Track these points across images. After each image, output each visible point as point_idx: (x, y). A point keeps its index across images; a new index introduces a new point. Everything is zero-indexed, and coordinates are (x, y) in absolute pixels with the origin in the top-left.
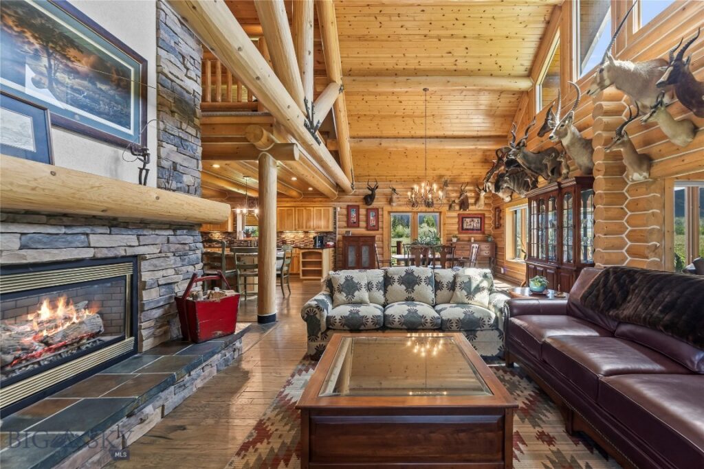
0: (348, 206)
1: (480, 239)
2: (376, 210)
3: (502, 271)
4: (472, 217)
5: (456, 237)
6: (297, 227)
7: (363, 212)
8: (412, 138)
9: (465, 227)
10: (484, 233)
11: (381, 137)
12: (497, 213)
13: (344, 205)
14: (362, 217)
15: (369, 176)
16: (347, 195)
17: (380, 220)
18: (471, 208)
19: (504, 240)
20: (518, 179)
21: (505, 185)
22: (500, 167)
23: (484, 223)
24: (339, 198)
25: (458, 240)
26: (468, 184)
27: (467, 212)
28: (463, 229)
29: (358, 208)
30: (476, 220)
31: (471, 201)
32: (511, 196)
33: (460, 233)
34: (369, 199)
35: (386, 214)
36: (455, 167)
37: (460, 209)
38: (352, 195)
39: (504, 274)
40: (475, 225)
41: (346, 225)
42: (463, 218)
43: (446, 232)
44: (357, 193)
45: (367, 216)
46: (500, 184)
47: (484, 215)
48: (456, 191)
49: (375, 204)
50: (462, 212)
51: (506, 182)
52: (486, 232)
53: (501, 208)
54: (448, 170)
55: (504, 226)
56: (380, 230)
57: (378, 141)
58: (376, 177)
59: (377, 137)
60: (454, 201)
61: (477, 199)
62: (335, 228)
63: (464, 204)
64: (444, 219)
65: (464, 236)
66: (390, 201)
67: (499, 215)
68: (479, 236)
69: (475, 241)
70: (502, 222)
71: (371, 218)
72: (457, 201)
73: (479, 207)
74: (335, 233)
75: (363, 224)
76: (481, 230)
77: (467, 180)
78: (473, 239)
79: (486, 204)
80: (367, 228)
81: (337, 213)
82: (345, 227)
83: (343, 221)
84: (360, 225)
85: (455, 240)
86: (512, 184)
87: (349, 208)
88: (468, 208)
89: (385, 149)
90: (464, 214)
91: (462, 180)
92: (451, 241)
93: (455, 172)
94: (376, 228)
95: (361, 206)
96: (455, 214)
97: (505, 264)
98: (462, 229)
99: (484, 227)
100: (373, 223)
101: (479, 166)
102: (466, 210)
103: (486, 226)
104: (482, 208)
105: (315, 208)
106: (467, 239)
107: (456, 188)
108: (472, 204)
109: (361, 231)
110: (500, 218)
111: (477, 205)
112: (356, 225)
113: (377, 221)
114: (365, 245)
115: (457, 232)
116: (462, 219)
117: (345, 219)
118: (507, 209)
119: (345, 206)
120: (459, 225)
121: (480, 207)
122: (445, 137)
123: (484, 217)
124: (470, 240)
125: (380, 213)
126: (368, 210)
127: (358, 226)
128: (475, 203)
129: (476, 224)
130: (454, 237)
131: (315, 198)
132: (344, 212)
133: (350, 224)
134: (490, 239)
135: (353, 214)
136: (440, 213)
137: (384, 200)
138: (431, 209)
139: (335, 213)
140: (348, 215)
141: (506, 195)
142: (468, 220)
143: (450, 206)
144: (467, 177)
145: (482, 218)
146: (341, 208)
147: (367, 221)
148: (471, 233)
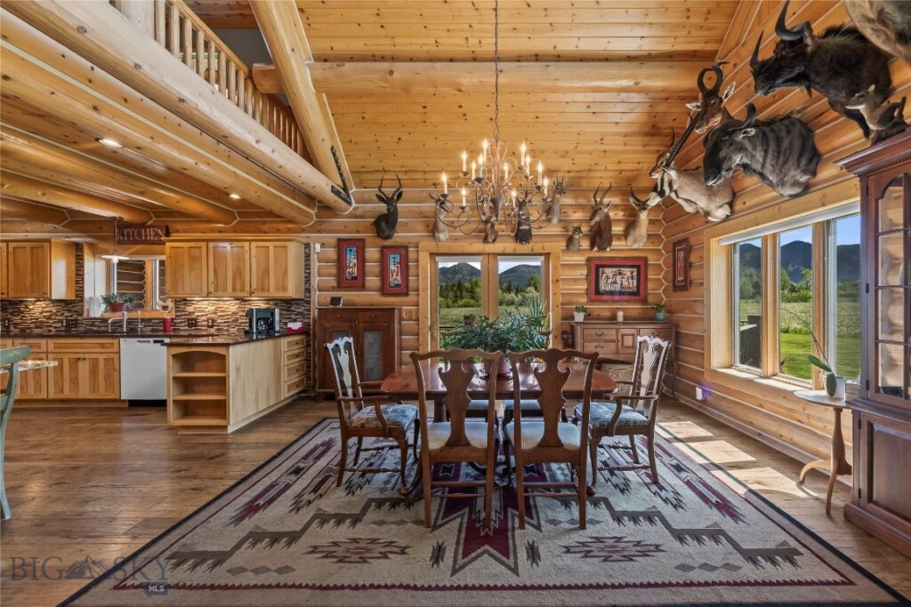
0: (339, 240)
1: (635, 313)
2: (403, 249)
3: (699, 395)
4: (617, 264)
5: (584, 310)
6: (212, 288)
7: (372, 253)
8: (474, 60)
9: (603, 287)
10: (644, 301)
11: (393, 59)
12: (681, 255)
13: (331, 238)
14: (372, 267)
15: (385, 171)
16: (337, 216)
17: (412, 271)
18: (616, 244)
19: (705, 319)
20: (779, 141)
21: (738, 159)
22: (713, 116)
23: (646, 279)
24: (320, 223)
25: (588, 316)
26: (608, 191)
27: (608, 254)
28: (598, 292)
29: (360, 245)
30: (627, 271)
31: (617, 229)
32: (731, 205)
33: (592, 301)
34: (383, 225)
35: (424, 258)
36: (581, 148)
37: (592, 246)
38: (346, 217)
39: (704, 401)
40: (625, 283)
41: (335, 284)
42: (598, 267)
43: (561, 299)
44: (360, 212)
45: (383, 262)
46: (722, 154)
47: (645, 259)
48: (581, 207)
49: (400, 236)
50: (595, 253)
51: (741, 149)
52: (650, 299)
53: (693, 241)
54: (565, 155)
55: (704, 284)
56: (412, 297)
57: (385, 66)
58: (402, 176)
59: (383, 58)
60: (578, 229)
61: (631, 224)
62: (308, 290)
63: (600, 236)
64: (555, 269)
65: (601, 309)
66: (433, 230)
67: (686, 259)
68: (635, 308)
69: (625, 318)
70: (694, 274)
71: (392, 267)
72: (585, 229)
73: (635, 241)
74: (309, 303)
75: (373, 280)
76: (637, 294)
77: (606, 184)
78: (620, 315)
79: (649, 236)
80: (384, 289)
81: (314, 257)
82: (333, 289)
83: (329, 275)
84: (368, 284)
85: (579, 317)
86: (759, 156)
87: (342, 245)
88: (610, 244)
89: (406, 89)
90: (599, 258)
91: (596, 183)
92: (572, 318)
93: (583, 162)
94: (403, 290)
95: (368, 242)
96: (580, 259)
97: (707, 378)
98: (596, 292)
99: (646, 288)
100: (395, 278)
101: (636, 144)
102: (604, 249)
103: (650, 285)
104: (639, 245)
105: (254, 244)
106: (607, 314)
107: (582, 201)
108: (619, 237)
109: (370, 296)
110: (688, 266)
111: (631, 239)
112: (358, 283)
113: (406, 277)
114: (371, 330)
115: (584, 300)
116: (596, 268)
117: (334, 271)
118: (714, 241)
119: (334, 242)
120: (589, 284)
121: (637, 243)
122: (558, 58)
123: (646, 265)
124: (613, 318)
125: (412, 256)
126: (383, 249)
127: (363, 287)
128: (626, 235)
129: (627, 279)
130: (578, 309)
131: (264, 223)
132: (332, 253)
133: (343, 282)
134: (661, 316)
135: (352, 259)
136: (547, 255)
137: (420, 227)
138: (525, 248)
139: (308, 256)
140: (340, 262)
141: (719, 201)
142: (609, 271)
143: (570, 241)
144: (609, 174)
145: (640, 265)
146: (323, 245)
147: (384, 273)
148: (614, 302)
